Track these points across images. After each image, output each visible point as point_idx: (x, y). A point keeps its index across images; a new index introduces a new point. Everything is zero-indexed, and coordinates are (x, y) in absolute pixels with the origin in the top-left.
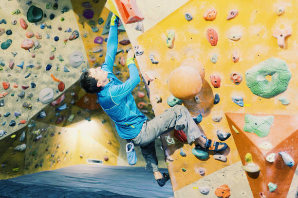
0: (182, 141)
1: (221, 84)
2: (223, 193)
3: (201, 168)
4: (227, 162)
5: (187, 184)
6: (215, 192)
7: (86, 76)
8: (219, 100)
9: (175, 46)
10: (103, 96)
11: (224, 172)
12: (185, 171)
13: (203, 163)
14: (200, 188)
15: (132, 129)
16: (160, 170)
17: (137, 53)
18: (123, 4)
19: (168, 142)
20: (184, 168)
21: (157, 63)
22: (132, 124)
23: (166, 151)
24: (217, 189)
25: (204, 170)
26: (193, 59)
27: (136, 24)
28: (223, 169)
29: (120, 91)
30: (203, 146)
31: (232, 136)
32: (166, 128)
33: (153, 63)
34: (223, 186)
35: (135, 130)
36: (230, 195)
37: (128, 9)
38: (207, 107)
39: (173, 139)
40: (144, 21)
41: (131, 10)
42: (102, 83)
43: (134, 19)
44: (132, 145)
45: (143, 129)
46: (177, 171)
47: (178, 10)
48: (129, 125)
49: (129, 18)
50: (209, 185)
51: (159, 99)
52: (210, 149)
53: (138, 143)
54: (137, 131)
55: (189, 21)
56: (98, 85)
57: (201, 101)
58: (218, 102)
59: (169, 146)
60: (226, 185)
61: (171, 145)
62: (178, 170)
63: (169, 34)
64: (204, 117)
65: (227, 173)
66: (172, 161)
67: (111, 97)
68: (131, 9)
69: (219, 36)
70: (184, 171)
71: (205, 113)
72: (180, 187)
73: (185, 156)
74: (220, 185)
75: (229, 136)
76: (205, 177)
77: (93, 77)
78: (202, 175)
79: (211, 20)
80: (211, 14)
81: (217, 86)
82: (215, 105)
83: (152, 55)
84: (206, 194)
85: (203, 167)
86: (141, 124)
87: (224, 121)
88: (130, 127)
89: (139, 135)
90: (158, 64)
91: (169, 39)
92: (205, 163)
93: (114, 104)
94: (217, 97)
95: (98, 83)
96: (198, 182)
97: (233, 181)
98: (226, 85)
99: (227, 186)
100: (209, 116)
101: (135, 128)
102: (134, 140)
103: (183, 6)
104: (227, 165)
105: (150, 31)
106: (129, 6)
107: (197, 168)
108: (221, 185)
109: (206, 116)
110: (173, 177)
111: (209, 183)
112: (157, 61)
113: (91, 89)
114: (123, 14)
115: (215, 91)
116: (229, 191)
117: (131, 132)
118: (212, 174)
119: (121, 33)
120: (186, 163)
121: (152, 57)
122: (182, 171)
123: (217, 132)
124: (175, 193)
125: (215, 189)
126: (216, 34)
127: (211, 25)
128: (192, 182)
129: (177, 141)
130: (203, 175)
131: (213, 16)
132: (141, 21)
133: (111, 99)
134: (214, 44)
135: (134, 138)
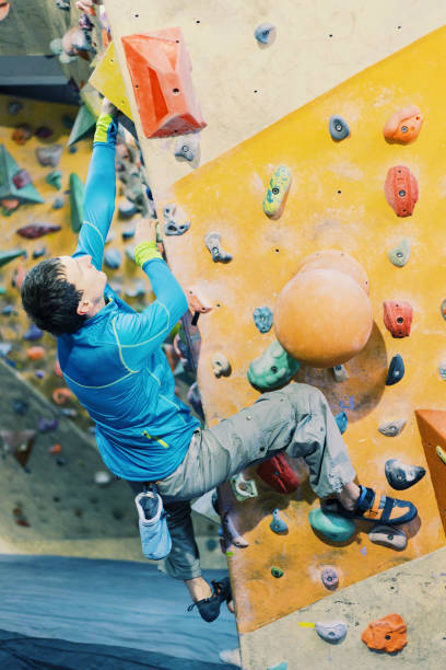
0: (281, 490)
1: (413, 328)
2: (388, 638)
3: (329, 568)
4: (407, 551)
5: (282, 614)
6: (364, 635)
7: (50, 275)
8: (402, 373)
9: (286, 214)
10: (92, 344)
11: (394, 580)
12: (281, 575)
13: (335, 553)
14: (319, 623)
15: (160, 450)
16: (205, 573)
17: (171, 228)
18: (153, 74)
19: (239, 490)
20: (277, 569)
21: (227, 260)
22: (161, 437)
23: (230, 519)
24: (371, 627)
25: (338, 572)
26: (340, 253)
27: (178, 141)
28: (393, 571)
29: (142, 329)
30: (350, 505)
31: (428, 475)
32: (262, 449)
33: (217, 259)
34: (389, 618)
35: (170, 452)
36: (405, 645)
37: (167, 91)
38: (365, 391)
39: (253, 483)
40: (203, 132)
41: (177, 94)
42: (91, 305)
43: (179, 126)
44: (156, 501)
45: (193, 452)
46: (257, 575)
47: (308, 107)
48: (154, 439)
49: (166, 120)
50: (347, 616)
51: (224, 367)
52: (366, 514)
53: (174, 494)
54: (175, 457)
55: (337, 140)
56: (81, 309)
57: (347, 375)
58: (398, 379)
59: (239, 503)
60: (395, 615)
61: (247, 501)
62: (258, 572)
63: (277, 174)
64: (353, 422)
65: (404, 582)
66: (246, 546)
67: (120, 346)
68: (176, 90)
69: (420, 190)
70: (277, 575)
71: (357, 408)
72: (261, 623)
73: (284, 532)
74: (377, 617)
75: (420, 475)
76: (337, 594)
77: (70, 281)
78: (329, 587)
79: (404, 141)
80: (408, 124)
81: (400, 333)
82: (387, 388)
83: (215, 236)
84: (334, 641)
85: (333, 564)
86: (186, 435)
87: (412, 433)
88: (154, 444)
89: (180, 470)
90: (231, 264)
91: (276, 191)
92: (342, 553)
93: (125, 372)
94: (396, 364)
95: (80, 304)
96: (315, 607)
97: (417, 604)
98: (427, 332)
99: (399, 619)
100: (367, 419)
101: (171, 447)
102: (162, 483)
103: (328, 96)
104: (407, 560)
105: (215, 164)
106: (173, 79)
107: (317, 566)
108: (380, 617)
109: (359, 418)
110: (242, 593)
111: (348, 609)
112: (229, 254)
113: (58, 317)
114: (146, 106)
115: (394, 347)
116: (405, 632)
117: (156, 460)
118: (360, 584)
119: (22, 207)
120: (285, 552)
121: (215, 242)
122: (270, 575)
123: (388, 463)
124: (243, 640)
125: (364, 627)
126: (415, 182)
127: (401, 157)
128: (299, 609)
129: (266, 490)
130: (333, 588)
131: (413, 128)
132: (194, 132)
133: (116, 354)
134: (404, 211)
135: (161, 480)
